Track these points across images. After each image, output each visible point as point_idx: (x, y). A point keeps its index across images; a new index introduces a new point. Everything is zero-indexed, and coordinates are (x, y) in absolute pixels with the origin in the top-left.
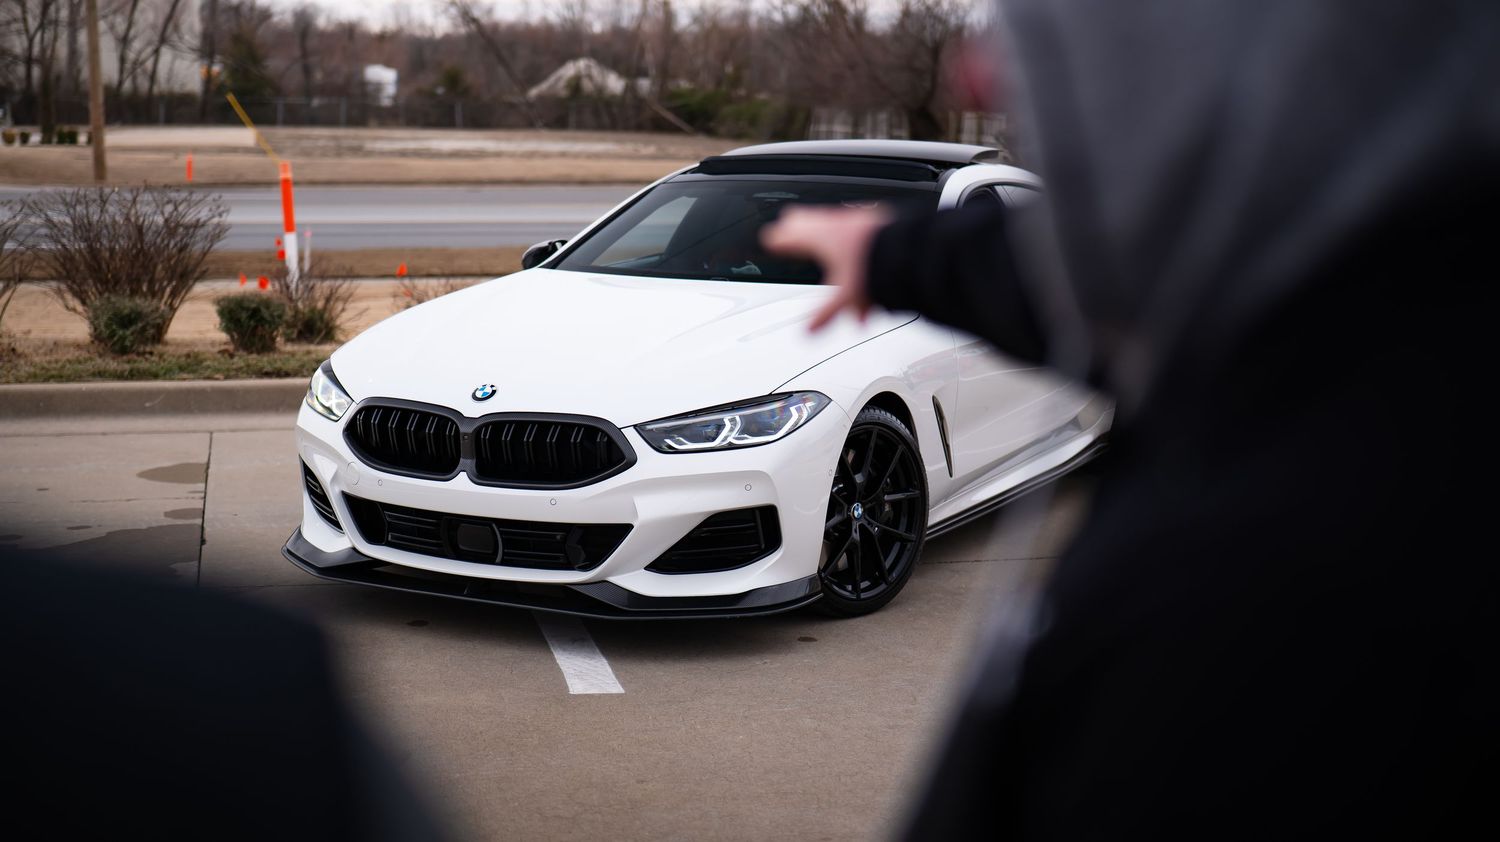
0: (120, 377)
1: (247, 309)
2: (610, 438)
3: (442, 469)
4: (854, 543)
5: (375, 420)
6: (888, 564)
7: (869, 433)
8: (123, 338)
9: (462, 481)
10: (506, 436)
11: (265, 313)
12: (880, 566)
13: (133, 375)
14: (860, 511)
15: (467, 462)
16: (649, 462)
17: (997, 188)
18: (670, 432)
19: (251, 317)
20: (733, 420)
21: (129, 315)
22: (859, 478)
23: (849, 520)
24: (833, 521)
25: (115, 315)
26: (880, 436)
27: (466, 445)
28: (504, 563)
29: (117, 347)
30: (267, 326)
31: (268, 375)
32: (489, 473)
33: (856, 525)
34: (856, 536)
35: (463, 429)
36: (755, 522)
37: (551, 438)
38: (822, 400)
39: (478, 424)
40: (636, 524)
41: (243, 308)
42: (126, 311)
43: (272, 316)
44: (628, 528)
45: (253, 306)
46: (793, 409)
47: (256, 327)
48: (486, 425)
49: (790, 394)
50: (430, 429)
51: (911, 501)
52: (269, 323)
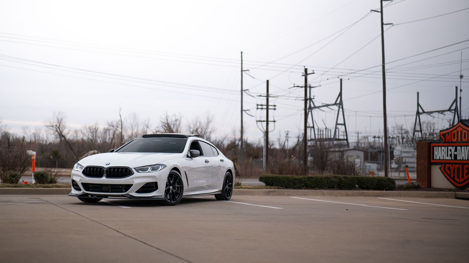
0: (13, 187)
1: (40, 174)
2: (130, 170)
3: (101, 176)
4: (170, 193)
5: (88, 169)
6: (176, 198)
7: (173, 174)
8: (13, 180)
9: (104, 178)
10: (112, 170)
11: (44, 175)
12: (175, 198)
13: (15, 187)
14: (172, 188)
15: (105, 175)
16: (136, 174)
17: (199, 141)
18: (140, 169)
19: (41, 176)
20: (150, 168)
21: (14, 175)
22: (171, 182)
23: (169, 189)
24: (167, 188)
25: (11, 175)
26: (175, 175)
27: (105, 172)
28: (111, 192)
29: (11, 182)
30: (44, 178)
31: (45, 187)
32: (108, 176)
33: (171, 190)
34: (171, 192)
35: (104, 169)
36: (154, 184)
37: (120, 170)
38: (165, 166)
39: (107, 169)
40: (134, 184)
41: (39, 174)
42: (14, 174)
43: (46, 176)
44: (132, 185)
45: (42, 174)
46: (160, 167)
47: (42, 178)
48: (108, 169)
49: (160, 164)
50: (98, 170)
51: (181, 187)
52: (45, 177)
